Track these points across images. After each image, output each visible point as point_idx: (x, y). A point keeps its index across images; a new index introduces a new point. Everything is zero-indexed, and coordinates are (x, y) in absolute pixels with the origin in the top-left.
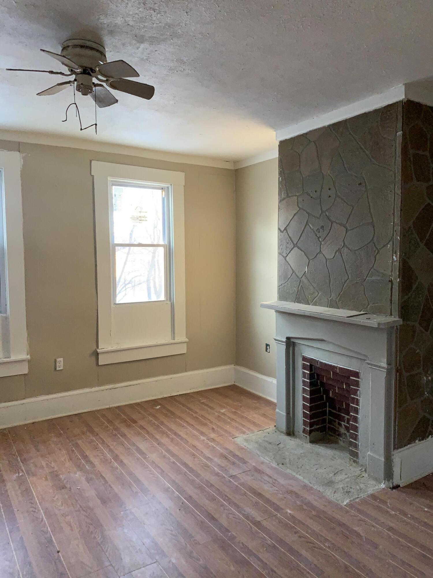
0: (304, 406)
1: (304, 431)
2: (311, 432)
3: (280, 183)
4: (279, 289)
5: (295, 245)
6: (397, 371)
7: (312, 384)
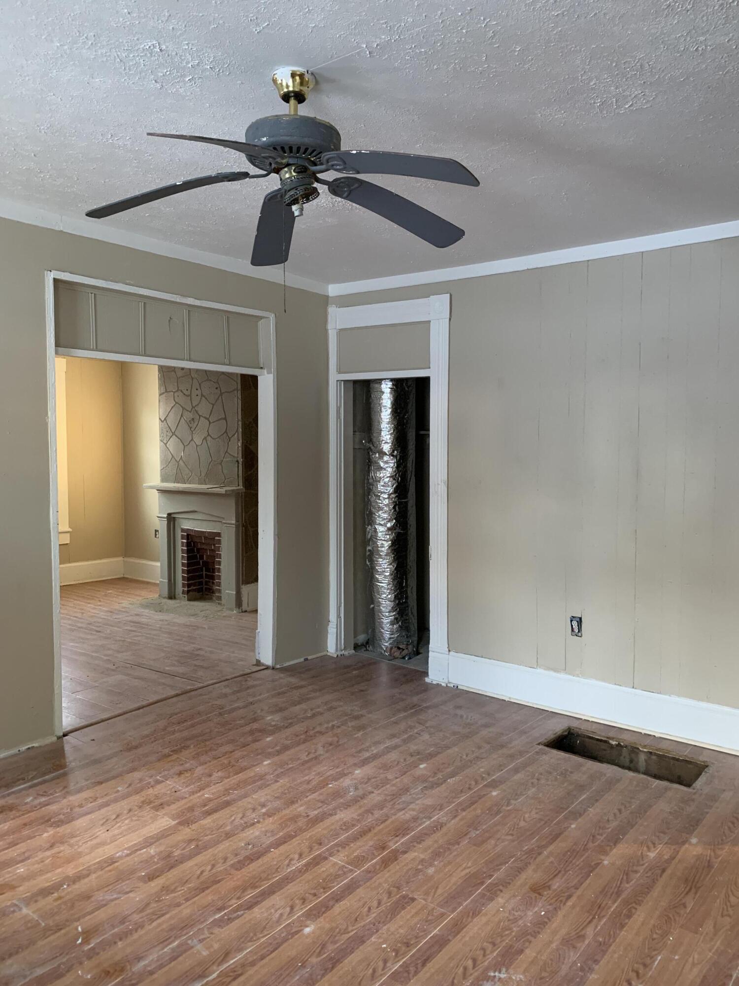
0: (183, 571)
1: (183, 592)
2: (188, 592)
3: (159, 379)
4: (161, 473)
5: (173, 434)
6: (243, 526)
7: (188, 552)
